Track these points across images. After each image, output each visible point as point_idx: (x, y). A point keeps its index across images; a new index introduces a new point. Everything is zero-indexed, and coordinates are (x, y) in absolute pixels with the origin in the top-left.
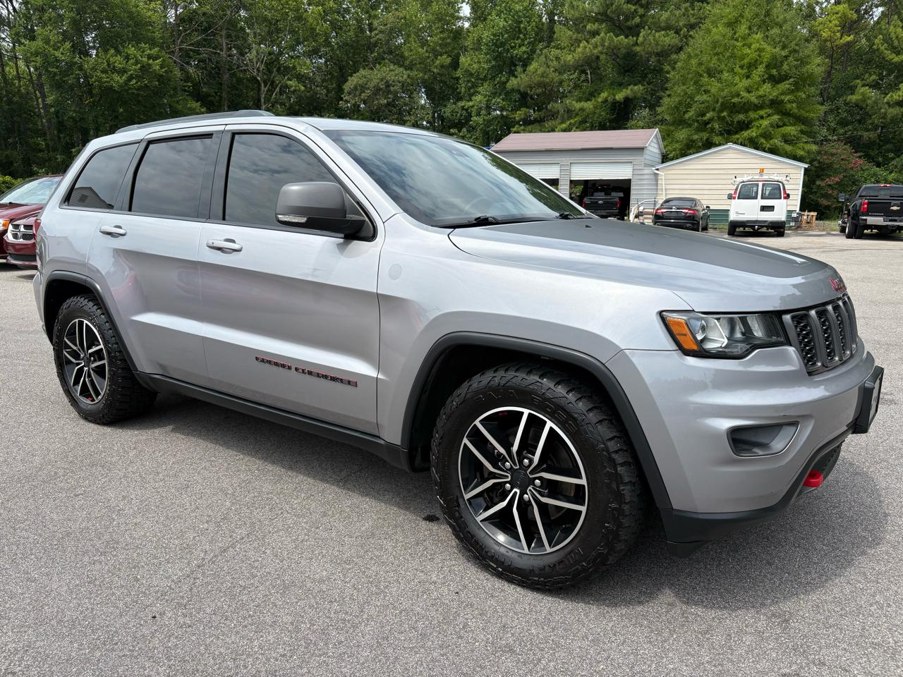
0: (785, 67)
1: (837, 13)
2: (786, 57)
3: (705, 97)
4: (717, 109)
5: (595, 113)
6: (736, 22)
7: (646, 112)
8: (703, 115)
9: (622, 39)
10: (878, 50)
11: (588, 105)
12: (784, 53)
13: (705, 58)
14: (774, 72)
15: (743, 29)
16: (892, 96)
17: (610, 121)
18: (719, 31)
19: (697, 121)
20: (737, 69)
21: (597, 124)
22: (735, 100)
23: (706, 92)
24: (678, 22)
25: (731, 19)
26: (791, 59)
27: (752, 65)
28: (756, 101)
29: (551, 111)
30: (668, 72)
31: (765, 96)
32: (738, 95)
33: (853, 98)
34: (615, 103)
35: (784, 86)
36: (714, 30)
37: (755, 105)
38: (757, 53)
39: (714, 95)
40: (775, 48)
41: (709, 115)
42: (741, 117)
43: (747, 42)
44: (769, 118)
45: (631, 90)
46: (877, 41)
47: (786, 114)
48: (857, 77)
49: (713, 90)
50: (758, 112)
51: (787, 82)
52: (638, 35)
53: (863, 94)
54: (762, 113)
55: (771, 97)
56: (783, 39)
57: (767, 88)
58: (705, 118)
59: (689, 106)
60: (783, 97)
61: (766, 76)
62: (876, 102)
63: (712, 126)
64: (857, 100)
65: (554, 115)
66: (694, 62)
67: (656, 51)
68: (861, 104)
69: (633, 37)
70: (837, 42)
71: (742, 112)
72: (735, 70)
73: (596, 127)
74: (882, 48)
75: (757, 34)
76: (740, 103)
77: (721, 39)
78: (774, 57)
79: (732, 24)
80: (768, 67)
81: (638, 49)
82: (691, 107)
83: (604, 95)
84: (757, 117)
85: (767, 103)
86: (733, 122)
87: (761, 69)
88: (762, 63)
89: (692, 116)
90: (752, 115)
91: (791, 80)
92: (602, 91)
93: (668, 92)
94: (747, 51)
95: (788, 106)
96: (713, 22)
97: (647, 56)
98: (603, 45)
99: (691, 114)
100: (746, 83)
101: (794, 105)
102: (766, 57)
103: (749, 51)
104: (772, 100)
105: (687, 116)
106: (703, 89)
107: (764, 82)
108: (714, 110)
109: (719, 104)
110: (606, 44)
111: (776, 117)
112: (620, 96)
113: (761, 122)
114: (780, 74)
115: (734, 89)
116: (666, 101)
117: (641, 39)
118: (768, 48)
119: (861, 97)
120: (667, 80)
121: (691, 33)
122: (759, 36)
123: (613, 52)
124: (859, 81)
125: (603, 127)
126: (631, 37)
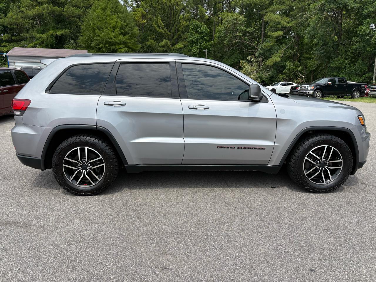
0: (126, 29)
1: (140, 11)
2: (126, 26)
3: (98, 38)
4: (104, 43)
5: (47, 40)
6: (105, 9)
7: (72, 41)
8: (98, 45)
9: (57, 8)
10: (154, 26)
11: (44, 36)
12: (125, 24)
13: (95, 22)
14: (123, 31)
15: (108, 12)
16: (161, 44)
17: (55, 44)
18: (99, 11)
19: (97, 48)
20: (109, 28)
21: (49, 45)
22: (110, 40)
23: (99, 36)
24: (80, 4)
25: (103, 7)
26: (128, 27)
27: (114, 27)
28: (118, 42)
29: (22, 37)
30: (80, 26)
31: (121, 40)
32: (111, 39)
33: (148, 43)
34: (57, 36)
35: (127, 37)
36: (97, 11)
37: (118, 43)
38: (116, 23)
39: (102, 38)
40: (122, 22)
41: (101, 45)
42: (113, 47)
43: (111, 18)
44: (123, 48)
45: (64, 31)
46: (153, 23)
47: (128, 47)
48: (149, 36)
49: (101, 36)
50: (119, 46)
51: (128, 35)
52: (64, 7)
53: (151, 42)
54: (121, 46)
55: (123, 41)
56: (124, 19)
57: (121, 37)
58: (100, 47)
59: (92, 41)
60: (127, 41)
61: (120, 32)
62: (156, 46)
63: (103, 50)
64: (149, 44)
65: (25, 39)
66: (91, 23)
67: (73, 15)
68: (151, 46)
69: (61, 8)
70: (141, 22)
71: (113, 45)
72: (108, 28)
73: (49, 46)
74: (155, 26)
75: (114, 15)
76: (112, 42)
77: (101, 14)
78: (122, 25)
79: (104, 9)
80: (120, 29)
81: (64, 13)
82: (93, 42)
83: (51, 32)
84: (119, 48)
85: (122, 43)
86: (111, 49)
87: (118, 29)
88: (117, 27)
89: (94, 45)
90: (117, 47)
91: (129, 35)
92: (49, 30)
93: (81, 34)
94: (112, 21)
95: (129, 45)
96: (96, 7)
97: (69, 17)
98: (48, 9)
99: (93, 44)
100: (113, 34)
101: (131, 44)
102: (119, 25)
103: (113, 22)
104: (123, 42)
105: (92, 45)
106: (96, 34)
107: (120, 35)
108: (102, 43)
109: (104, 41)
110: (50, 9)
111: (126, 48)
112: (59, 33)
113: (121, 50)
114: (125, 32)
115: (109, 36)
116: (81, 38)
117: (65, 9)
118: (120, 21)
119: (150, 43)
120: (81, 29)
121: (87, 10)
122: (115, 16)
123: (52, 13)
124: (149, 37)
125: (52, 47)
126: (60, 8)
